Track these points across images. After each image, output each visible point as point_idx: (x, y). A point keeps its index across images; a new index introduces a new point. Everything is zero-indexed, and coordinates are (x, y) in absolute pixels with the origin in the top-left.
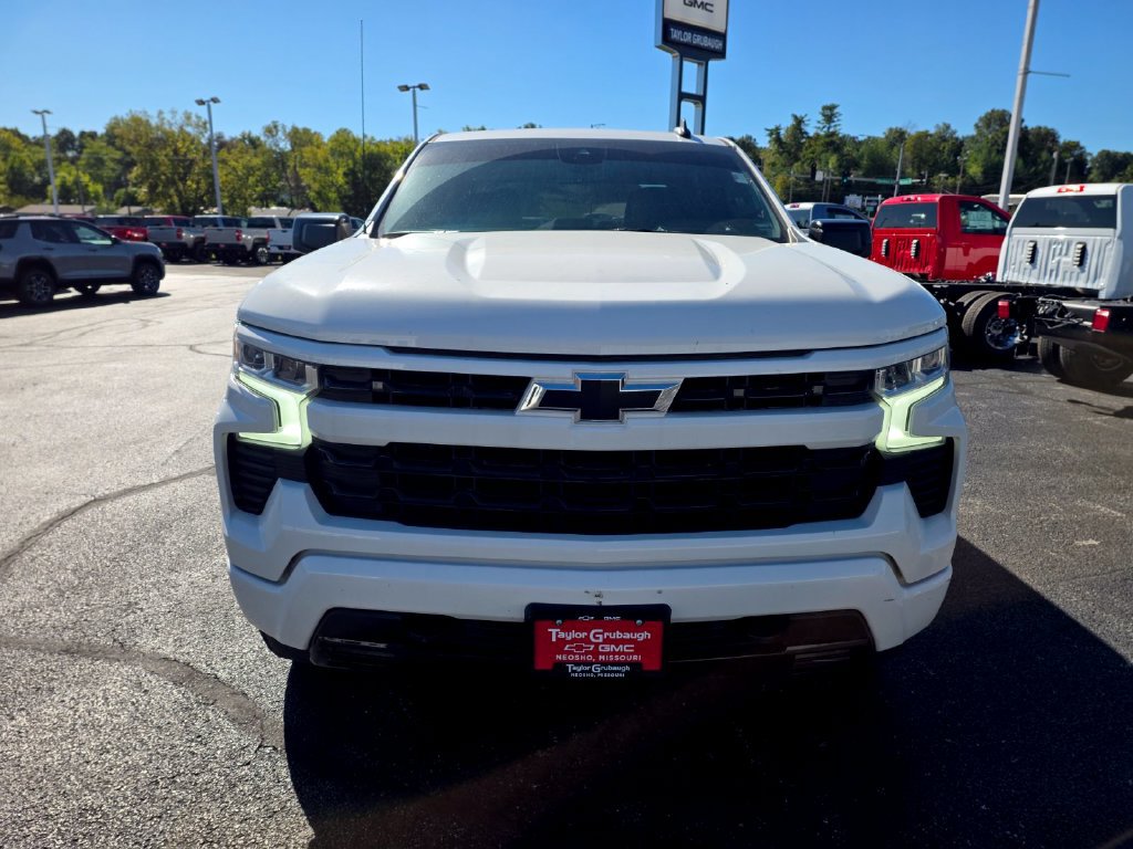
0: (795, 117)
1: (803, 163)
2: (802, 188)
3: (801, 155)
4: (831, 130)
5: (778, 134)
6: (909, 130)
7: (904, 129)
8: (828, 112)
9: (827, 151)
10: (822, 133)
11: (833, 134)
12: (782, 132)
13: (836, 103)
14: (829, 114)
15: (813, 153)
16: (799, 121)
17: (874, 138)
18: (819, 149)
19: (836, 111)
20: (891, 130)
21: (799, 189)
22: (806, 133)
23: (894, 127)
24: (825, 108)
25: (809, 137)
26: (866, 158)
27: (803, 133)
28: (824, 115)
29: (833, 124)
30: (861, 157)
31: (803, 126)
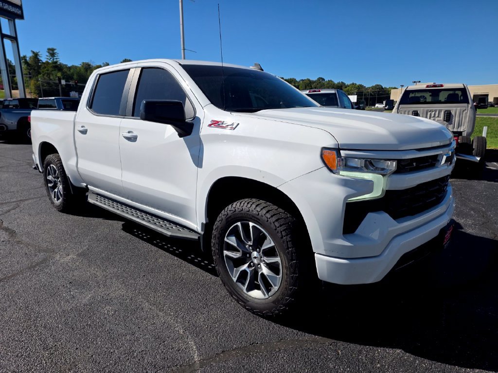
0: (33, 52)
1: (44, 75)
2: (46, 87)
3: (41, 71)
4: (55, 60)
5: (26, 60)
6: (91, 64)
7: (89, 63)
8: (51, 52)
9: (55, 70)
10: (50, 62)
11: (56, 62)
12: (28, 59)
13: (55, 48)
14: (52, 52)
15: (48, 71)
16: (36, 55)
17: (75, 66)
18: (50, 69)
19: (55, 51)
20: (83, 63)
21: (45, 88)
22: (41, 61)
23: (85, 62)
24: (49, 49)
25: (43, 63)
26: (75, 75)
27: (39, 60)
28: (48, 52)
29: (55, 58)
30: (73, 74)
31: (38, 57)
